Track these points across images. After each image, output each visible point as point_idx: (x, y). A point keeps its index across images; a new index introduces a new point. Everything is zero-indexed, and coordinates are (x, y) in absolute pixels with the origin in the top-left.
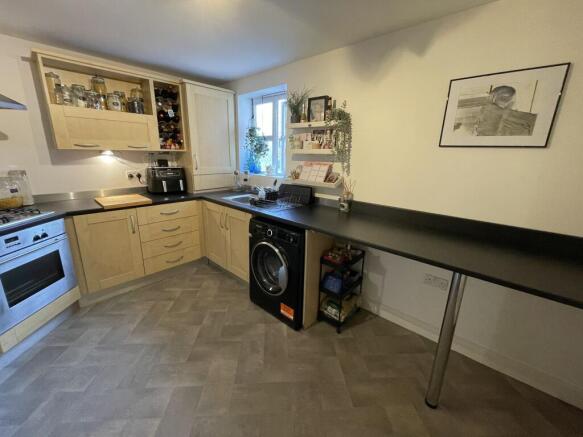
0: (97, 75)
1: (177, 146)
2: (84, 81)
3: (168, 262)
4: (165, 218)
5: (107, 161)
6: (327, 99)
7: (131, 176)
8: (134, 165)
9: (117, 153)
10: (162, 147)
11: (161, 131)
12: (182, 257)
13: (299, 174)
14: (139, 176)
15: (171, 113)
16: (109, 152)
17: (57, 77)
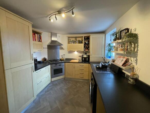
0: (76, 38)
1: (88, 50)
2: (74, 39)
3: (80, 77)
4: (80, 66)
5: (76, 53)
6: (128, 30)
7: (79, 56)
8: (80, 54)
9: (77, 52)
10: (84, 50)
11: (85, 47)
12: (83, 77)
13: (115, 61)
14: (81, 56)
15: (87, 43)
16: (76, 51)
17: (70, 39)
